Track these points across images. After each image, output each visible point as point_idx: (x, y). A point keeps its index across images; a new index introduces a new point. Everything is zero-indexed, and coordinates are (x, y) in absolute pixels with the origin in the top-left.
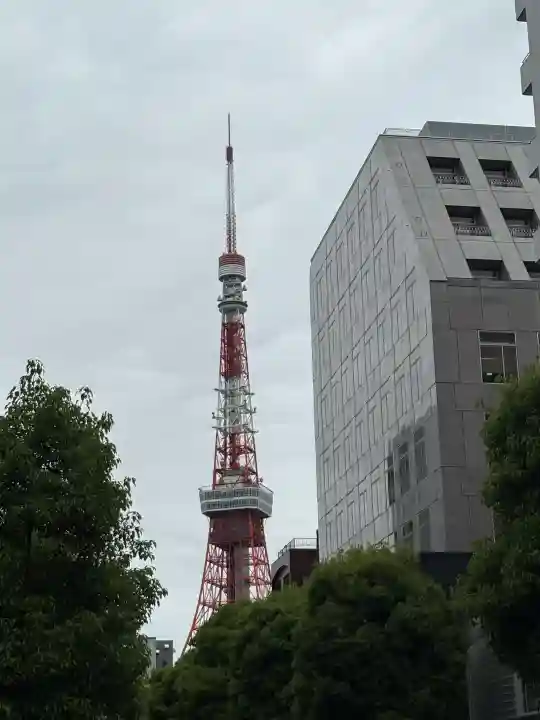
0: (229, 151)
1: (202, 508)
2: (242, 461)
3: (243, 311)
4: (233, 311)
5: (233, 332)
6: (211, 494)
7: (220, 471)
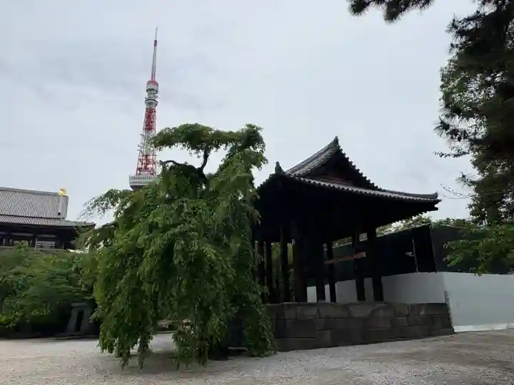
0: (156, 42)
1: (130, 183)
2: (150, 166)
3: (156, 105)
4: (151, 104)
5: (150, 113)
6: (134, 178)
7: (139, 169)
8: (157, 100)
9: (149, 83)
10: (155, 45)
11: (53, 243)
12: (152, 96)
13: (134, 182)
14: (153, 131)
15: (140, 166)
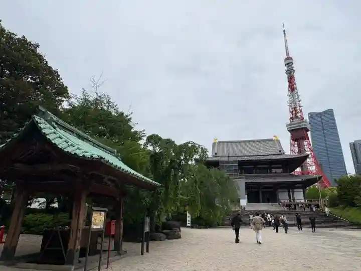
0: (284, 31)
1: (288, 129)
2: (299, 115)
3: (294, 73)
4: (290, 73)
5: (291, 79)
6: (289, 125)
7: (292, 118)
8: (294, 69)
9: (286, 59)
10: (284, 33)
11: (282, 170)
12: (289, 67)
13: (291, 128)
14: (296, 90)
15: (292, 116)
